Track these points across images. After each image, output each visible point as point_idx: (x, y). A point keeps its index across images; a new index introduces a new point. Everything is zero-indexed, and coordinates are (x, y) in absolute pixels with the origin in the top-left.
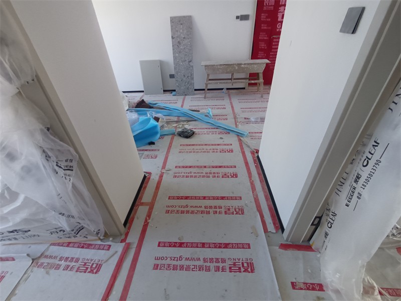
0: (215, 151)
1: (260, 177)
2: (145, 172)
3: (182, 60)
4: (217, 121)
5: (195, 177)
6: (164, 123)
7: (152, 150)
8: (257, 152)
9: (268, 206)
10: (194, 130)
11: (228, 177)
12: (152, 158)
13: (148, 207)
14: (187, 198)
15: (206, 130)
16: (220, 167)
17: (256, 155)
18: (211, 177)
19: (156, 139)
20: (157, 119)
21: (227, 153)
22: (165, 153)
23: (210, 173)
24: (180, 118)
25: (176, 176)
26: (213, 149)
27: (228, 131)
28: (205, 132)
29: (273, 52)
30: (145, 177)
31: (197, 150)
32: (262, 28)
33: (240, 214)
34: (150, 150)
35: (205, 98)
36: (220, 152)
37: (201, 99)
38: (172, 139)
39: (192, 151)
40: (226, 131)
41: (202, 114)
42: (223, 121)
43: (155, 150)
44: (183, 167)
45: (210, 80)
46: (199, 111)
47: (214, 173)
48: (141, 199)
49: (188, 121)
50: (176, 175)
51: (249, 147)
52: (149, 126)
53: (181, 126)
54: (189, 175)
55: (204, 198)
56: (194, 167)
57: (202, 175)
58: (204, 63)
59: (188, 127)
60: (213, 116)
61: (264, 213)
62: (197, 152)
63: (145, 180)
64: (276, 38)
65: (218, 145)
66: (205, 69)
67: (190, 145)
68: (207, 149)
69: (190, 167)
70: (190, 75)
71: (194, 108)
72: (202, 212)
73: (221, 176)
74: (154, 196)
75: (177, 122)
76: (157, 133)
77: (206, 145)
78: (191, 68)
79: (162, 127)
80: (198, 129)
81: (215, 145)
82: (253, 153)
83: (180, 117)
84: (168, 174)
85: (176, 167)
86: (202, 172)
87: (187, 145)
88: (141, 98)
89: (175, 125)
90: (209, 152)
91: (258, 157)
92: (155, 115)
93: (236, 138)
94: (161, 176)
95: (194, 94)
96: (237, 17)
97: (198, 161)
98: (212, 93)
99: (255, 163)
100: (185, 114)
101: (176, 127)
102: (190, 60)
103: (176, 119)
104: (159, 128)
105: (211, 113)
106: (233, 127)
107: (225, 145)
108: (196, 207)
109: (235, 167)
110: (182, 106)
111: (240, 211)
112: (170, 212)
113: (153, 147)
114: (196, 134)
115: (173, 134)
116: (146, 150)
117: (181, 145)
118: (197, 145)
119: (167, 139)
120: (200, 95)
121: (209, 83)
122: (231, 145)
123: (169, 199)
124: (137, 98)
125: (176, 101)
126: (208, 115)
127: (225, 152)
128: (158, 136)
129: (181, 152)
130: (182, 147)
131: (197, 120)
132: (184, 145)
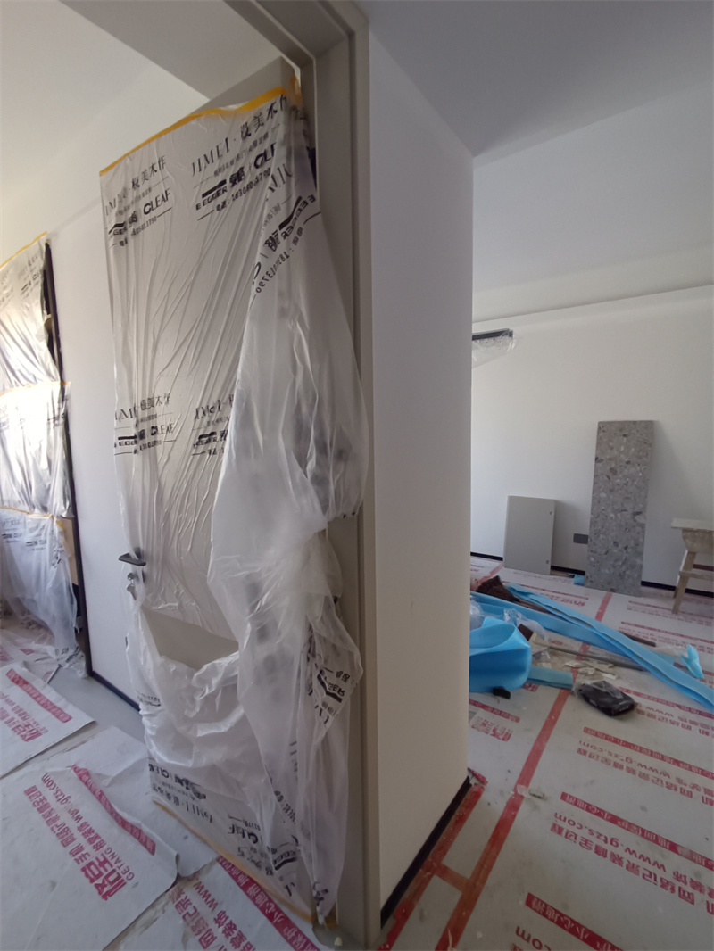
2: (469, 770)
3: (616, 507)
5: (632, 868)
6: (543, 649)
7: (501, 713)
10: (636, 699)
13: (456, 894)
14: (593, 940)
15: (677, 713)
18: (701, 907)
19: (515, 683)
20: (527, 633)
22: (534, 735)
23: (697, 886)
24: (591, 649)
25: (561, 829)
28: (675, 719)
30: (466, 785)
31: (643, 771)
35: (675, 611)
37: (660, 611)
38: (560, 702)
39: (624, 765)
41: (663, 654)
43: (507, 716)
44: (589, 808)
45: (696, 566)
46: (653, 645)
49: (616, 664)
50: (560, 823)
52: (505, 645)
53: (591, 671)
54: (610, 848)
57: (658, 873)
58: (679, 523)
59: (616, 680)
60: (705, 672)
62: (644, 777)
63: (467, 794)
66: (684, 538)
67: (616, 741)
68: (680, 781)
69: (614, 820)
70: (632, 543)
71: (635, 632)
74: (481, 864)
75: (579, 656)
76: (521, 669)
77: (677, 763)
78: (638, 529)
79: (537, 657)
80: (649, 698)
83: (589, 644)
84: (536, 807)
85: (564, 797)
86: (659, 859)
87: (607, 738)
88: (492, 573)
89: (574, 663)
90: (690, 795)
92: (520, 621)
94: (513, 806)
95: (640, 595)
97: (643, 809)
98: (700, 602)
100: (606, 643)
101: (575, 670)
102: (637, 510)
103: (577, 647)
104: (529, 658)
105: (697, 662)
110: (599, 616)
113: (501, 704)
114: (642, 713)
115: (566, 689)
116: (483, 706)
117: (586, 730)
118: (641, 750)
119: (547, 697)
120: (664, 601)
121: (695, 576)
123: (528, 904)
124: (486, 569)
125: (583, 600)
126: (684, 663)
128: (523, 679)
129: (585, 753)
130: (589, 738)
131: (646, 670)
132: (596, 734)
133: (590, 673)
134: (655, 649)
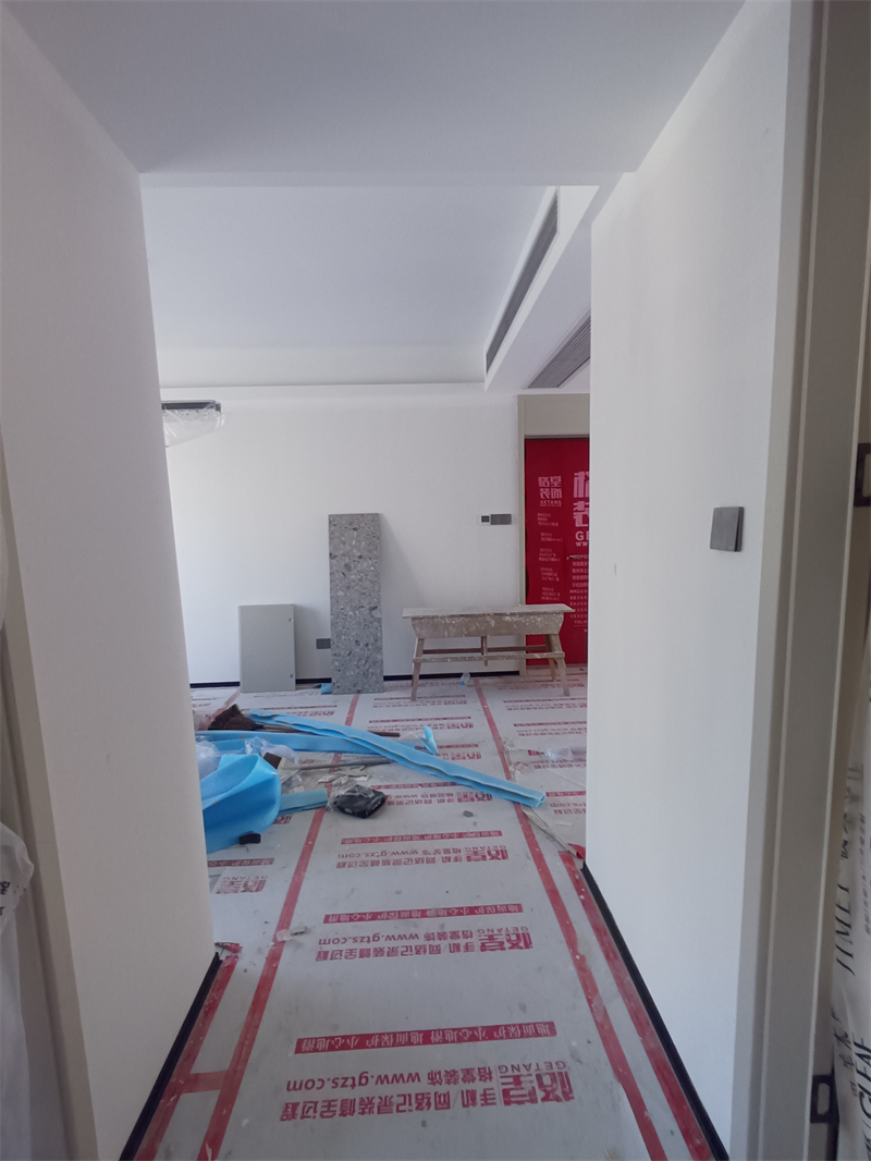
0: (453, 855)
1: (602, 944)
2: (217, 944)
3: (354, 605)
4: (450, 761)
5: (392, 952)
6: (293, 773)
7: (251, 862)
8: (581, 854)
9: (651, 1053)
10: (386, 792)
11: (501, 946)
12: (247, 889)
13: (213, 1097)
14: (363, 1041)
15: (419, 791)
16: (472, 911)
17: (579, 864)
18: (445, 952)
19: (263, 823)
20: (274, 761)
21: (490, 863)
22: (291, 871)
23: (442, 936)
24: (343, 757)
25: (326, 953)
26: (447, 851)
27: (486, 792)
28: (419, 798)
29: (576, 588)
30: (216, 962)
31: (397, 857)
32: (543, 539)
33: (558, 1099)
34: (241, 863)
35: (413, 698)
36: (469, 859)
37: (401, 702)
38: (317, 822)
39: (381, 859)
40: (479, 791)
41: (407, 742)
42: (468, 761)
43: (258, 862)
44: (352, 918)
45: (426, 652)
46: (398, 735)
47: (455, 935)
48: (192, 1057)
49: (367, 765)
50: (325, 948)
51: (551, 837)
52: (248, 782)
53: (343, 780)
54: (372, 945)
55: (426, 1037)
56: (388, 915)
57: (413, 943)
58: (409, 612)
59: (367, 781)
60: (440, 747)
61: (640, 1087)
62: (397, 863)
63: (217, 973)
64: (576, 560)
65: (460, 835)
66: (414, 626)
67: (372, 840)
68: (425, 852)
69: (375, 916)
70: (372, 641)
71: (382, 727)
72: (422, 1102)
73: (477, 945)
74: (241, 1044)
75: (332, 768)
76: (270, 803)
77: (422, 837)
78: (376, 624)
79: (287, 784)
80: (397, 787)
81: (451, 836)
82: (567, 858)
83: (341, 752)
84: (299, 945)
85: (327, 919)
86: (413, 931)
87: (364, 840)
88: (228, 703)
89: (327, 778)
90: (433, 861)
91: (585, 870)
92: (265, 750)
93: (512, 813)
94: (274, 959)
95: (384, 690)
96: (485, 519)
97: (398, 893)
98: (432, 684)
99: (580, 893)
100: (356, 745)
101: (329, 784)
102: (372, 605)
103: (329, 759)
104: (278, 787)
105: (432, 740)
106: (497, 777)
107: (481, 834)
108: (397, 1078)
109: (519, 908)
110: (349, 721)
111: (557, 1086)
112: (299, 1111)
113: (253, 851)
114: (391, 803)
115: (321, 807)
116: (230, 863)
117: (344, 841)
118: (393, 839)
119: (302, 822)
120: (400, 692)
121: (425, 661)
122: (500, 833)
123: (298, 1050)
124: (218, 701)
125: (331, 709)
126: (423, 744)
127: (484, 858)
128: (274, 813)
129: (344, 864)
130: (347, 848)
131: (393, 761)
132: (353, 841)
133: (343, 782)
134: (399, 738)
